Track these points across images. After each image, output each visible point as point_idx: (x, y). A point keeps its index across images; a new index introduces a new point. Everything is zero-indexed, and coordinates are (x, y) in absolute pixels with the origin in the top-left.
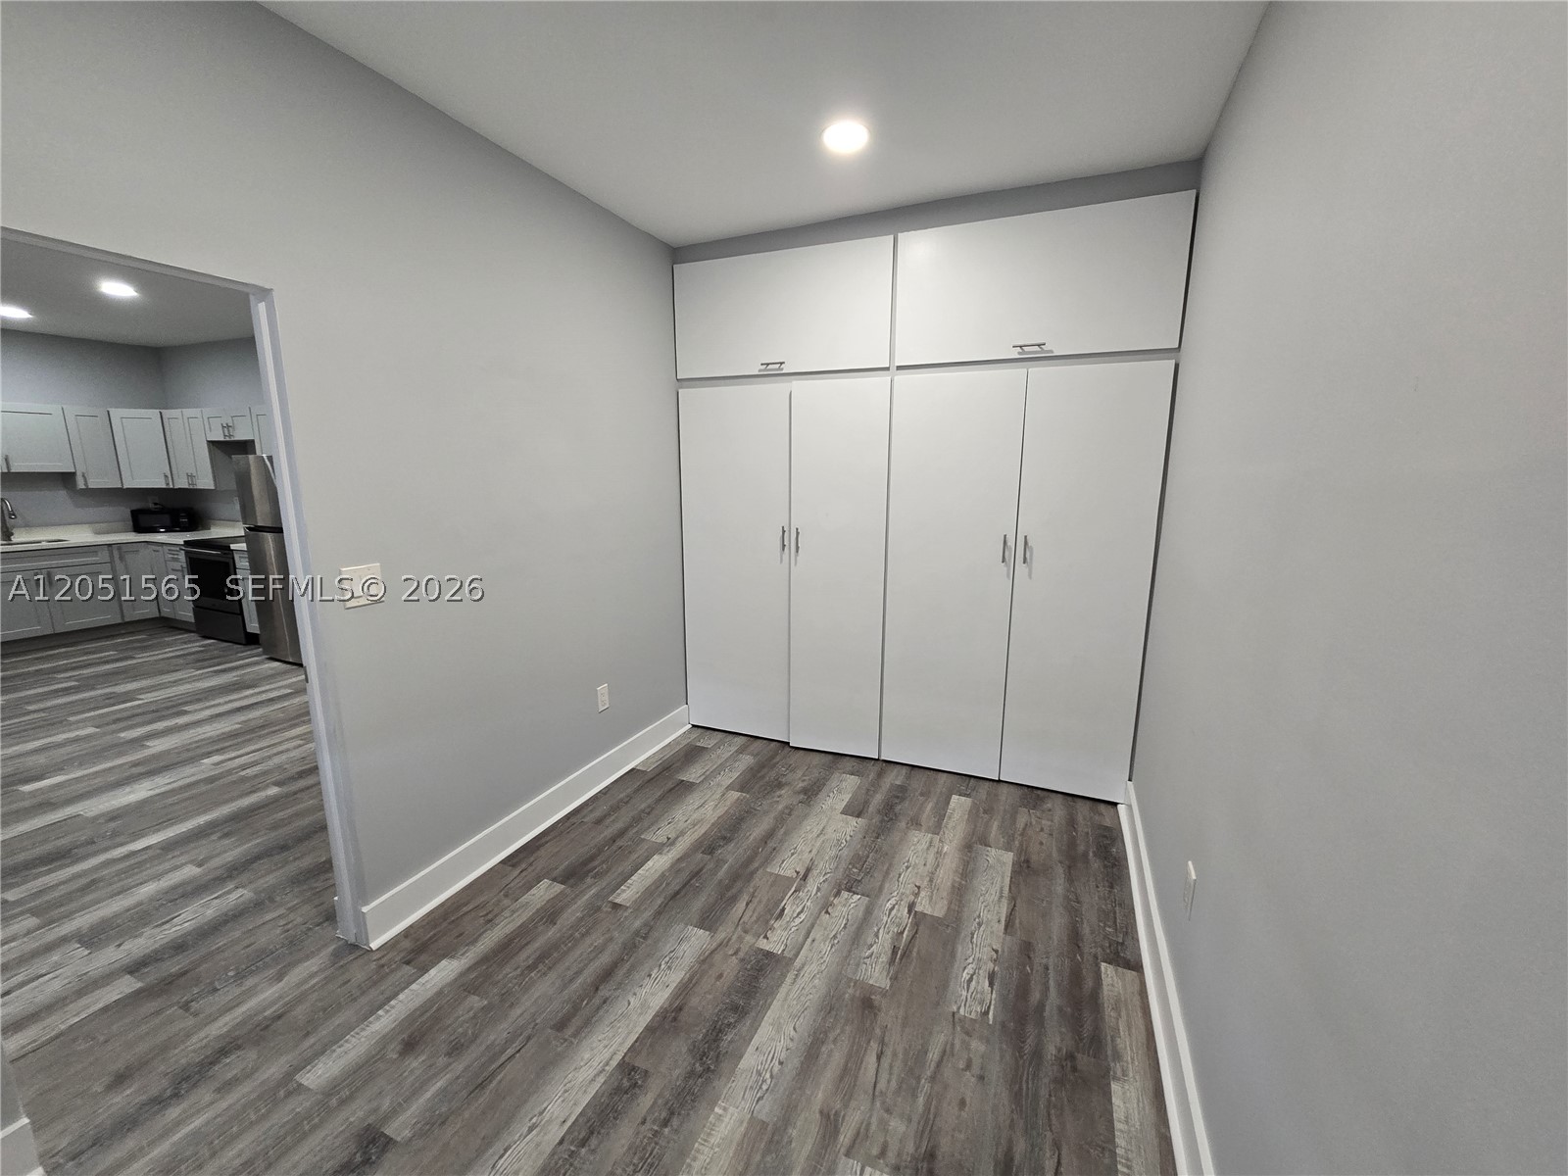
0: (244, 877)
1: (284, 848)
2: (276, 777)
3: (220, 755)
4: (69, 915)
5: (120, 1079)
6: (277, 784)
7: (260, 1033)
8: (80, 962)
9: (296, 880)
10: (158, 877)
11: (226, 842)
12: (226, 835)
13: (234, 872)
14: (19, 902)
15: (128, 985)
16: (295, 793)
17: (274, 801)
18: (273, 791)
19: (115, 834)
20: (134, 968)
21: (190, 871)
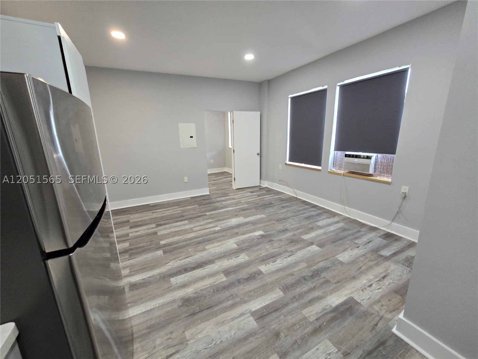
0: (217, 201)
1: (210, 203)
2: (205, 217)
3: (215, 230)
4: (238, 201)
5: (228, 190)
6: (206, 215)
7: (218, 190)
8: (235, 197)
9: (211, 199)
10: (228, 203)
11: (218, 206)
12: (218, 207)
13: (218, 202)
14: (245, 204)
15: (229, 195)
16: (204, 212)
17: (208, 211)
18: (207, 213)
19: (236, 211)
20: (229, 196)
21: (224, 203)
